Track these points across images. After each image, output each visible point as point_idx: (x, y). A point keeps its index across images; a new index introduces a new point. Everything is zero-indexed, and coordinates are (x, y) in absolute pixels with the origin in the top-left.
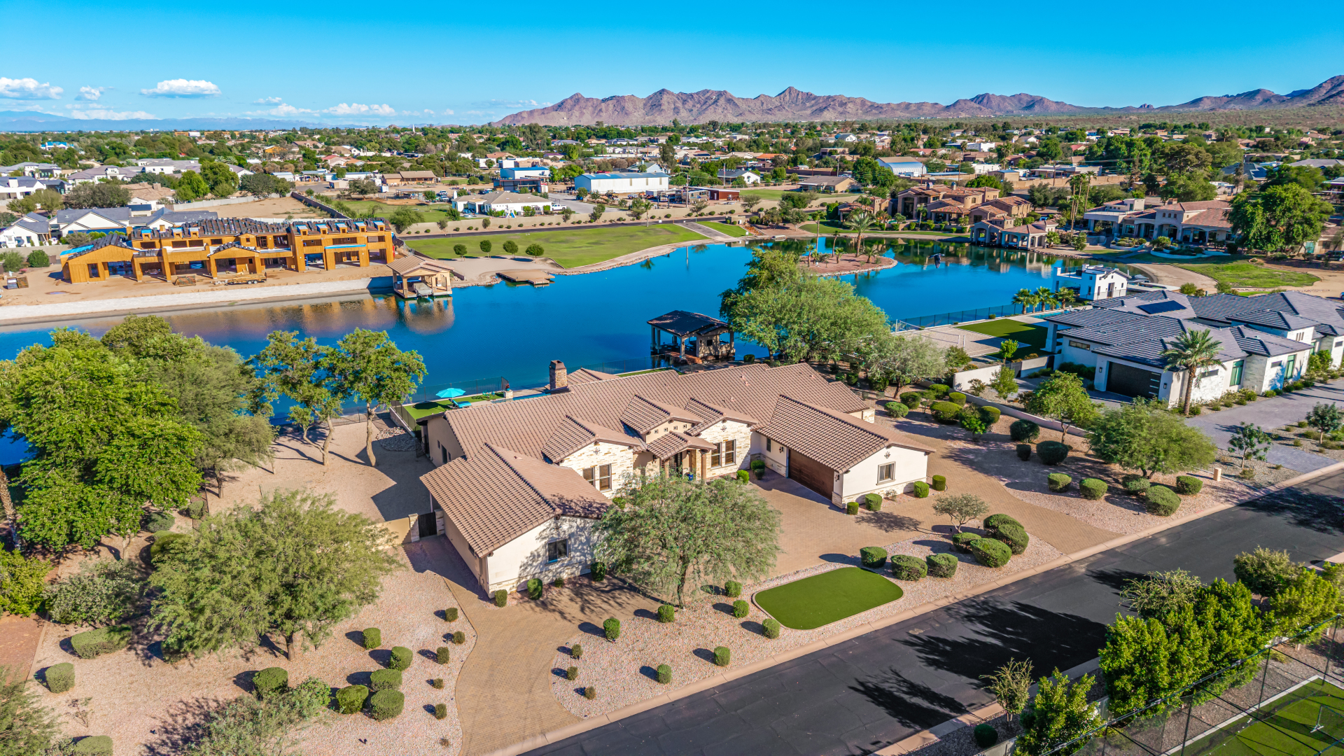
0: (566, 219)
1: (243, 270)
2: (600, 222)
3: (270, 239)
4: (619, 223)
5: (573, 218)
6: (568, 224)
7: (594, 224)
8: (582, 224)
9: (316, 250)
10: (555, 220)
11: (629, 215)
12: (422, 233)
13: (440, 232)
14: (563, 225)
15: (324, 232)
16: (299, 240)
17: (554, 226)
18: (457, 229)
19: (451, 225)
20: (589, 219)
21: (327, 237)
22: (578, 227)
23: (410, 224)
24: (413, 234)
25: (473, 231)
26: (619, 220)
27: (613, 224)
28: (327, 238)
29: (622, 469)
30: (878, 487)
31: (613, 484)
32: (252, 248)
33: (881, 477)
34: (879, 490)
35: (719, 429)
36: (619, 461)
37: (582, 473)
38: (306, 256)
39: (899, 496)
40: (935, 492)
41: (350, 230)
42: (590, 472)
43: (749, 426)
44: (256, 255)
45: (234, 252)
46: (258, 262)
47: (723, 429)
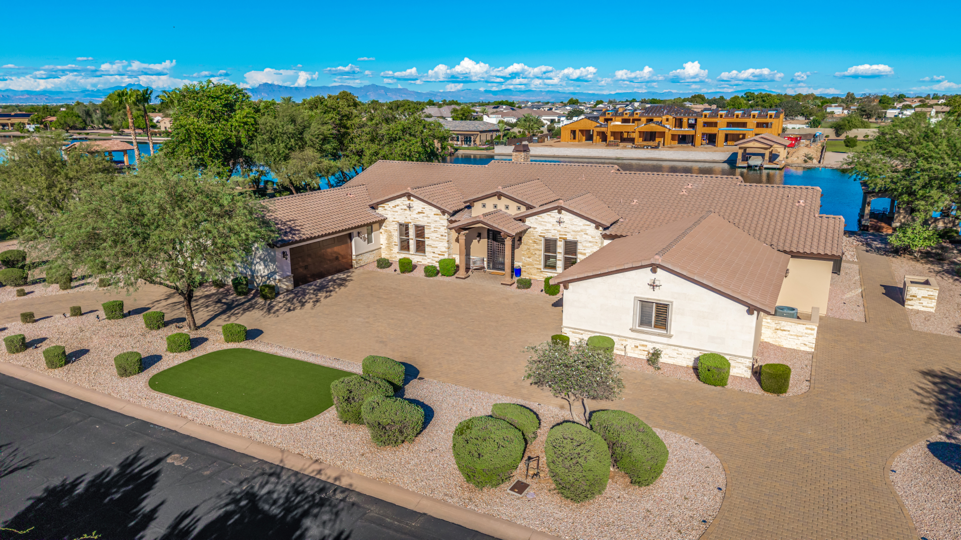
1: (659, 140)
3: (685, 120)
9: (712, 130)
15: (722, 116)
16: (700, 122)
21: (721, 119)
29: (435, 235)
30: (634, 335)
31: (427, 249)
32: (668, 126)
33: (644, 321)
34: (638, 343)
35: (554, 221)
36: (433, 225)
37: (397, 226)
38: (703, 134)
39: (676, 367)
40: (755, 389)
41: (743, 116)
42: (404, 228)
43: (597, 228)
44: (667, 131)
45: (653, 127)
46: (668, 137)
47: (560, 222)
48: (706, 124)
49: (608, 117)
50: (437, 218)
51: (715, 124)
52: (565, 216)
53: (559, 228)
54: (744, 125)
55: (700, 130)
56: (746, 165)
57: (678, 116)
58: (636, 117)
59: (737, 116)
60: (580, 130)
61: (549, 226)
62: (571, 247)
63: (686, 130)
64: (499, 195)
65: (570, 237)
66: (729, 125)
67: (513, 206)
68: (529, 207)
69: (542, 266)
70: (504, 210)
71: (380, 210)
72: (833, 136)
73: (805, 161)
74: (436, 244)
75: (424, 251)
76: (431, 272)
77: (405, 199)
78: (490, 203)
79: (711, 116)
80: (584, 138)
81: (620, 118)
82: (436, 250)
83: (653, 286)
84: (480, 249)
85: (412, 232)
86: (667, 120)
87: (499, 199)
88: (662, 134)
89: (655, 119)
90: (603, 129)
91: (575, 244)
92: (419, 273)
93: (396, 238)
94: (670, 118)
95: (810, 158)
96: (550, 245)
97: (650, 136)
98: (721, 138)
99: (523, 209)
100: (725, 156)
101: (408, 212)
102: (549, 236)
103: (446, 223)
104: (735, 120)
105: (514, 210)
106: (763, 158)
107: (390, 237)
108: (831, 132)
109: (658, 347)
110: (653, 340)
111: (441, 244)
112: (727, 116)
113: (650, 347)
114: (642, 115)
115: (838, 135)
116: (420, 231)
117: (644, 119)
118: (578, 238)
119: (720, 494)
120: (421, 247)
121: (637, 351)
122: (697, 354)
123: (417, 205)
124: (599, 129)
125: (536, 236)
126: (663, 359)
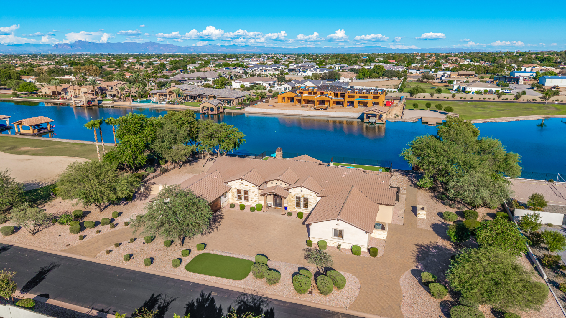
0: (499, 97)
1: (327, 104)
2: (520, 100)
3: (339, 94)
4: (534, 102)
5: (503, 97)
6: (500, 99)
7: (516, 101)
8: (508, 100)
9: (352, 100)
10: (492, 97)
11: (541, 98)
12: (422, 98)
13: (430, 98)
14: (497, 99)
16: (346, 95)
17: (491, 100)
18: (438, 97)
19: (436, 95)
20: (514, 98)
21: (356, 94)
22: (506, 101)
23: (417, 93)
24: (417, 98)
25: (446, 99)
26: (533, 100)
27: (528, 102)
29: (253, 194)
30: (333, 239)
31: (249, 199)
32: (331, 97)
33: (335, 235)
34: (334, 242)
35: (299, 190)
36: (251, 191)
37: (236, 190)
38: (348, 102)
39: (346, 249)
40: (368, 255)
41: (366, 93)
42: (239, 191)
43: (315, 193)
44: (330, 100)
45: (324, 98)
46: (331, 102)
47: (302, 191)
48: (349, 97)
49: (301, 91)
50: (253, 188)
51: (353, 97)
52: (303, 189)
53: (301, 193)
54: (367, 97)
55: (347, 99)
56: (368, 122)
57: (336, 92)
58: (315, 91)
59: (364, 93)
60: (288, 98)
61: (298, 192)
62: (306, 200)
63: (340, 99)
64: (278, 180)
65: (305, 197)
66: (360, 97)
67: (283, 184)
68: (290, 185)
69: (295, 206)
70: (280, 185)
71: (229, 184)
72: (409, 97)
73: (395, 117)
74: (253, 197)
75: (248, 200)
76: (252, 209)
77: (240, 180)
78: (274, 182)
79: (351, 93)
80: (289, 101)
81: (307, 92)
82: (253, 200)
83: (338, 225)
84: (270, 200)
85: (243, 193)
86: (330, 94)
87: (278, 181)
88: (328, 101)
89: (325, 93)
90: (299, 98)
91: (307, 199)
92: (247, 210)
93: (236, 194)
94: (332, 92)
95: (397, 116)
96: (298, 198)
97: (322, 102)
98: (356, 104)
99: (287, 185)
100: (358, 115)
101: (241, 185)
102: (298, 196)
103: (257, 190)
104: (363, 95)
105: (284, 185)
106: (376, 117)
107: (233, 194)
108: (408, 95)
109: (340, 243)
110: (338, 241)
111: (255, 197)
112: (359, 93)
113: (337, 243)
114: (318, 91)
115: (411, 96)
116: (246, 192)
117: (319, 93)
118: (308, 197)
119: (359, 290)
120: (246, 198)
121: (334, 244)
122: (352, 245)
123: (245, 183)
124: (297, 98)
125: (293, 195)
126: (342, 247)
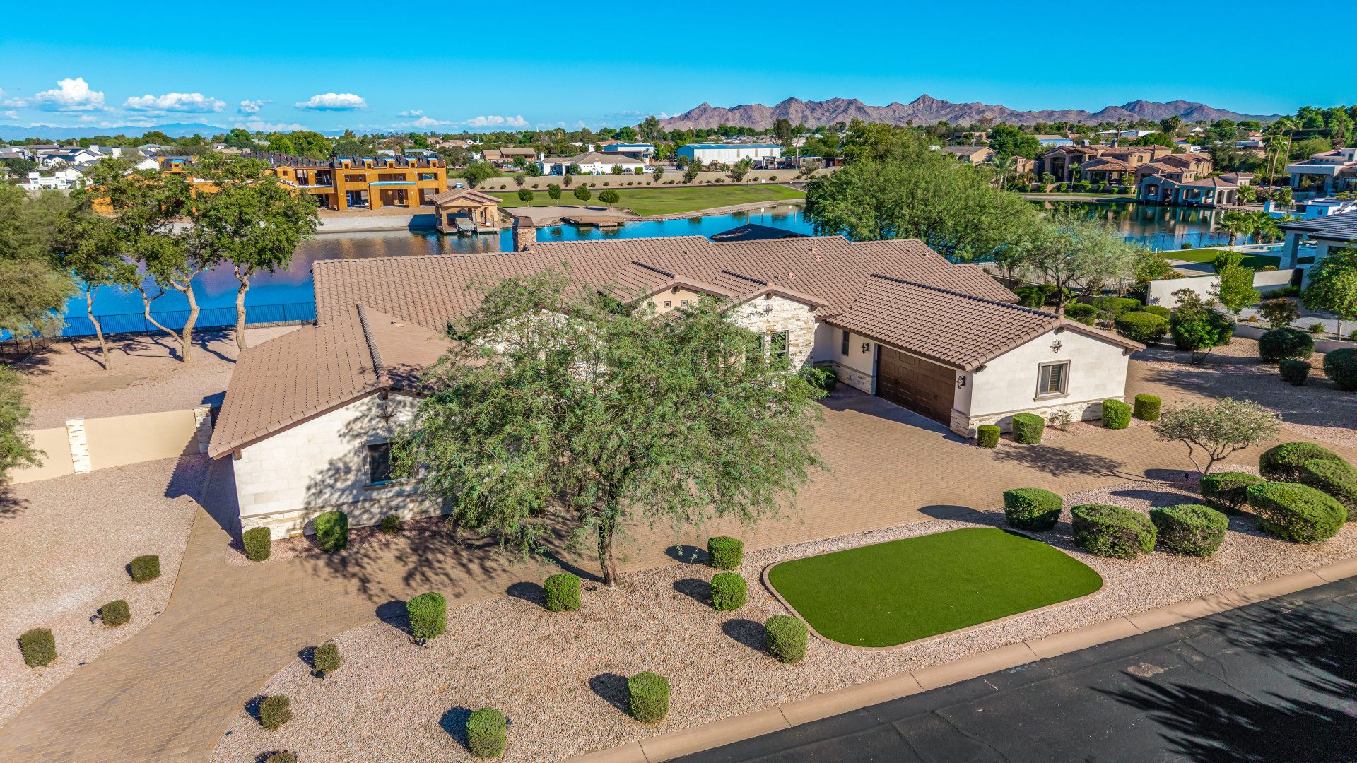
0: (656, 179)
2: (696, 182)
3: (312, 174)
4: (716, 185)
5: (664, 177)
6: (658, 184)
7: (688, 184)
9: (359, 186)
11: (728, 176)
13: (516, 188)
15: (369, 166)
16: (341, 175)
17: (643, 185)
18: (536, 186)
19: (530, 181)
20: (683, 179)
22: (670, 187)
23: (484, 179)
24: (487, 190)
26: (717, 181)
27: (709, 184)
28: (372, 174)
30: (1036, 404)
32: (290, 182)
33: (1043, 386)
34: (1038, 411)
35: (760, 310)
39: (1074, 425)
40: (1140, 421)
41: (398, 165)
43: (810, 310)
47: (767, 311)
48: (349, 178)
51: (362, 178)
52: (776, 302)
53: (765, 318)
55: (344, 187)
59: (391, 166)
62: (780, 338)
64: (675, 289)
65: (779, 328)
66: (382, 177)
79: (354, 167)
83: (1055, 349)
86: (285, 173)
87: (674, 292)
91: (784, 334)
94: (290, 170)
102: (755, 330)
104: (388, 171)
110: (1052, 403)
112: (376, 165)
113: (1050, 412)
